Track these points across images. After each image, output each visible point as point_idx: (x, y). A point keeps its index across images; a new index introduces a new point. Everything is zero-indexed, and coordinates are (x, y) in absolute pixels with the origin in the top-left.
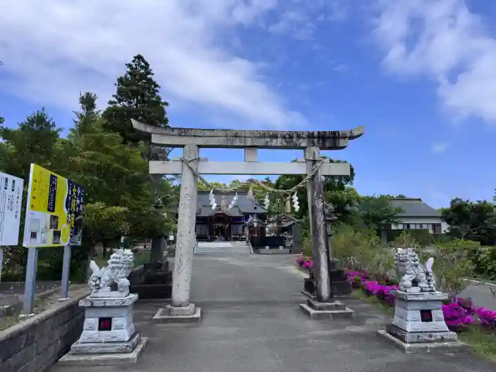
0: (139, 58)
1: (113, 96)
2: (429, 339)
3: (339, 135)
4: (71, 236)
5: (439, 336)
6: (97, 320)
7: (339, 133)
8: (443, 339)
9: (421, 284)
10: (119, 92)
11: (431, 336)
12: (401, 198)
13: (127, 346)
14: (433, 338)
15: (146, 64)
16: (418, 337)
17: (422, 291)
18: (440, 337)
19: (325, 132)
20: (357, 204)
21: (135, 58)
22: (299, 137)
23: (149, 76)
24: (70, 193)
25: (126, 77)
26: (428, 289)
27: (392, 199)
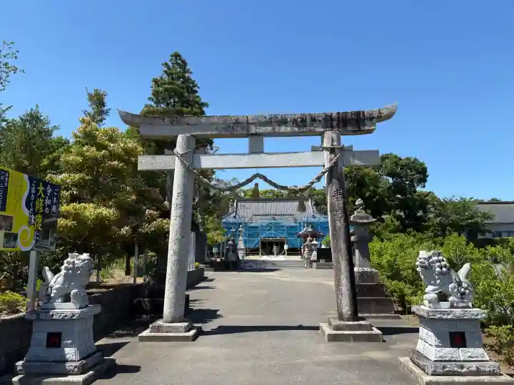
0: (177, 56)
1: (149, 99)
2: (460, 370)
3: (364, 115)
4: (37, 241)
5: (473, 366)
6: (46, 335)
7: (364, 113)
8: (478, 372)
9: (451, 299)
10: (156, 93)
11: (462, 367)
12: (494, 202)
13: (76, 367)
14: (465, 370)
15: (184, 62)
16: (444, 367)
17: (452, 306)
18: (474, 369)
19: (346, 113)
20: (432, 210)
21: (172, 56)
22: (313, 120)
23: (187, 75)
24: (33, 191)
25: (162, 78)
26: (461, 305)
27: (481, 203)
